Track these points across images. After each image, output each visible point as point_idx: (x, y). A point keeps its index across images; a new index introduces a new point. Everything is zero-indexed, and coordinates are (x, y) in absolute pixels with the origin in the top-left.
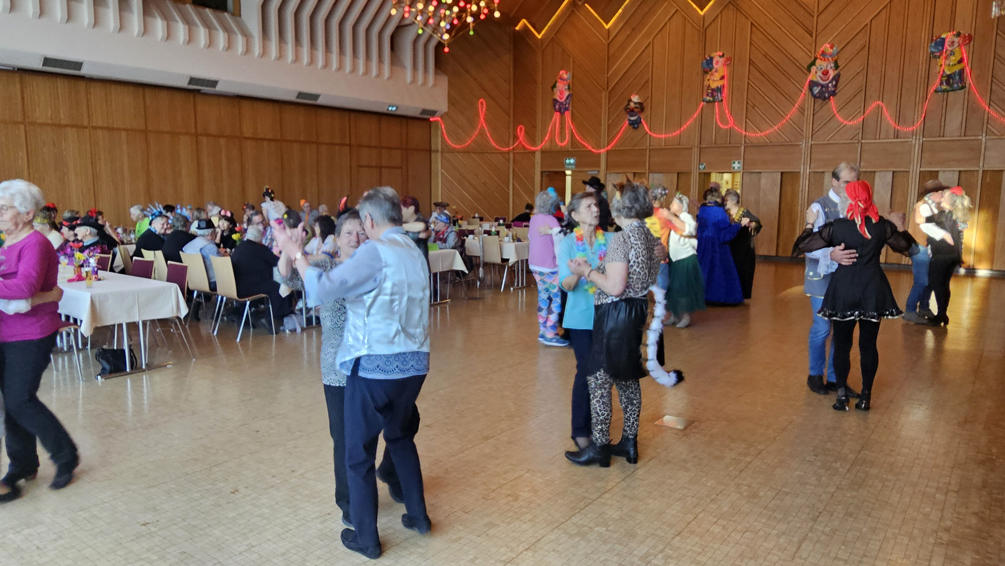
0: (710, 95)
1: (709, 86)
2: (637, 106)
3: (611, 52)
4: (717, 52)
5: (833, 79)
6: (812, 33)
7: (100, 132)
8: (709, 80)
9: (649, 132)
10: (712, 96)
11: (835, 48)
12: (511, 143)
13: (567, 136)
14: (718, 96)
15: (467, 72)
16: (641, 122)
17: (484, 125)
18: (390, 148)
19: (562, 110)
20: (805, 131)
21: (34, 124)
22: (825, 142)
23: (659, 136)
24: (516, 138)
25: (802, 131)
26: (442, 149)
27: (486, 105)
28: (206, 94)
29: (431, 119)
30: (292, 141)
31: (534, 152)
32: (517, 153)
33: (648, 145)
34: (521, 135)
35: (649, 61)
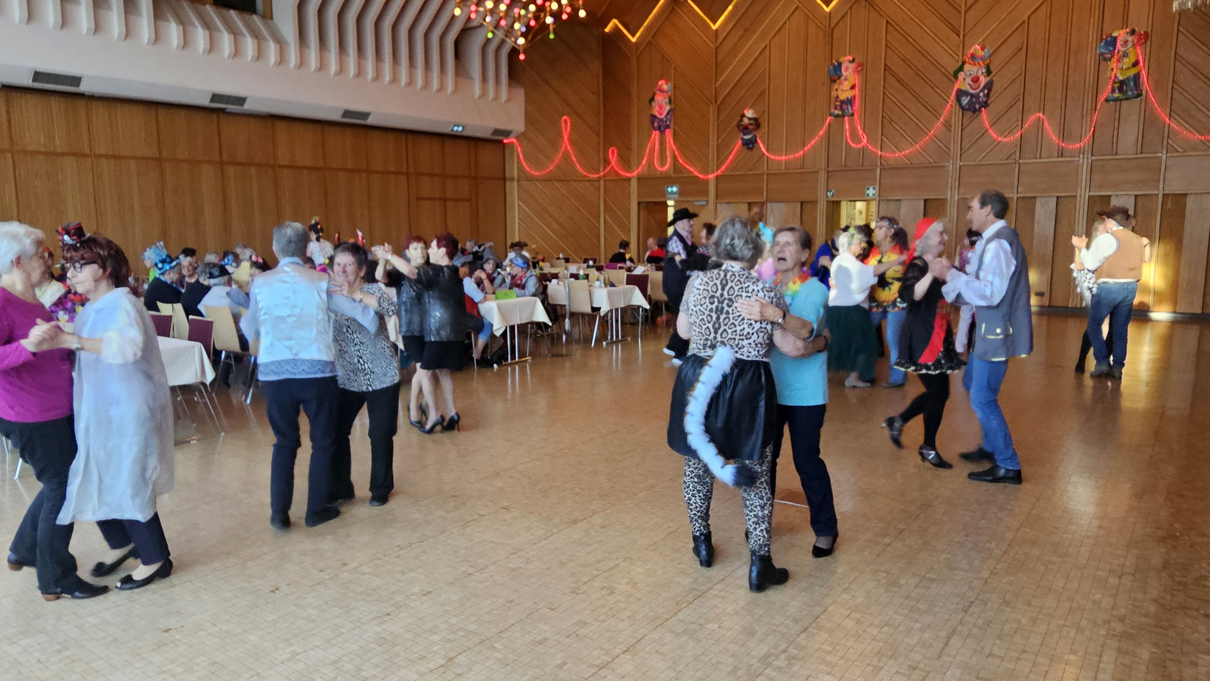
0: (838, 108)
1: (837, 97)
2: (752, 122)
3: (720, 58)
4: (846, 56)
5: (984, 87)
6: (960, 32)
7: (104, 162)
8: (836, 90)
9: (766, 153)
10: (841, 109)
11: (986, 50)
12: (601, 169)
13: (669, 159)
14: (848, 109)
15: (548, 83)
16: (756, 141)
17: (569, 147)
18: (456, 177)
19: (662, 128)
20: (952, 149)
21: (25, 152)
22: (976, 163)
23: (777, 158)
24: (607, 162)
25: (949, 149)
26: (518, 176)
27: (571, 123)
28: (231, 114)
29: (505, 141)
30: (338, 170)
31: (629, 179)
32: (609, 180)
33: (766, 169)
34: (614, 160)
35: (765, 69)
